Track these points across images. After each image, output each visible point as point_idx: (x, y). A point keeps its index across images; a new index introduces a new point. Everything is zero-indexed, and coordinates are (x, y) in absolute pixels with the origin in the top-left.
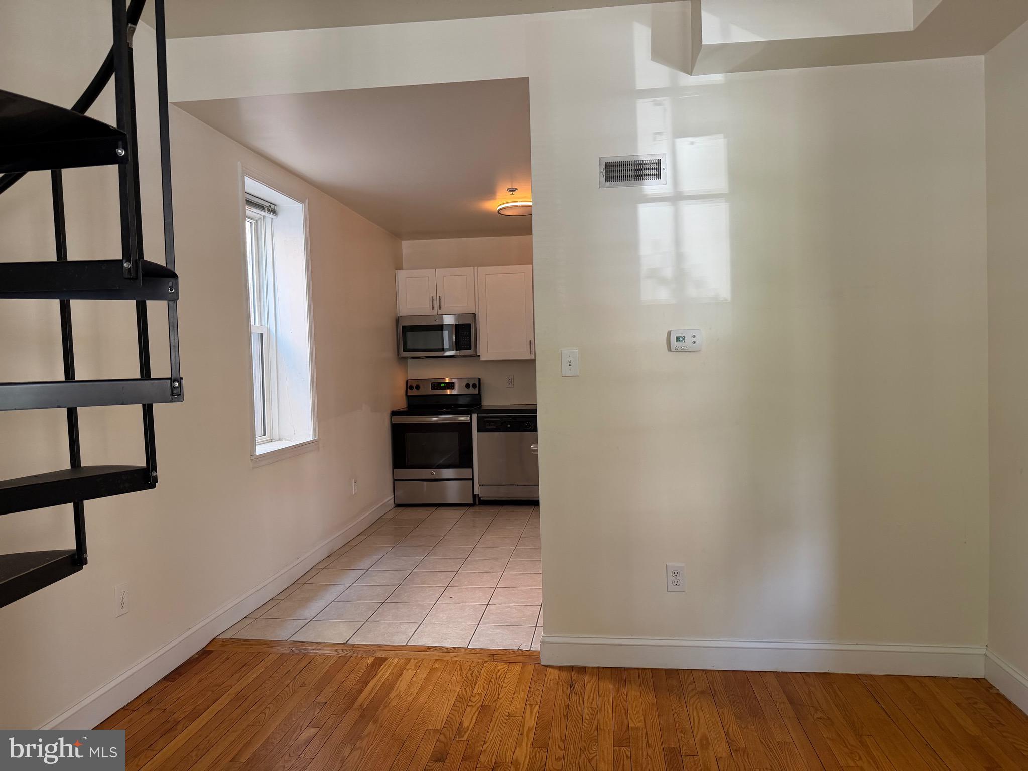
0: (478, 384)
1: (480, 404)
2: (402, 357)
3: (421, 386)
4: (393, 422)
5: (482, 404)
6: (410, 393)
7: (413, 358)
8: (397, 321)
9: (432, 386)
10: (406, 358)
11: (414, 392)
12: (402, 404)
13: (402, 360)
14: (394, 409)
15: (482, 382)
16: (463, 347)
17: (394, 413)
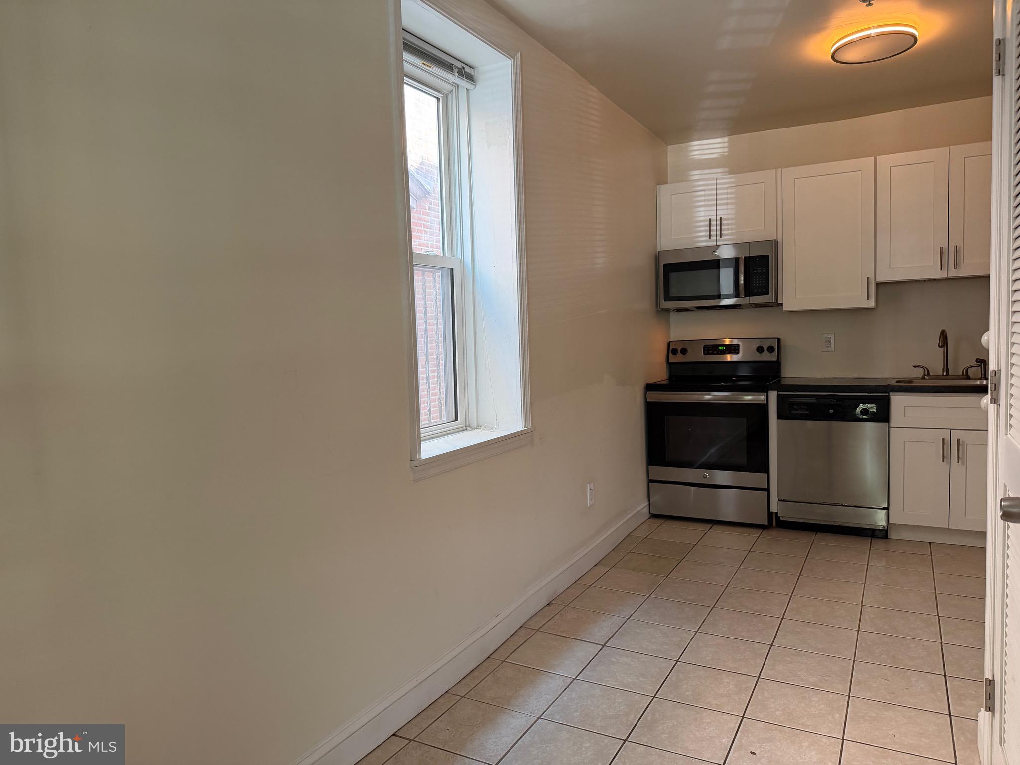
0: (777, 346)
1: (780, 376)
2: (662, 309)
3: (689, 351)
4: (648, 401)
5: (783, 376)
6: (673, 359)
7: (679, 310)
8: (657, 257)
9: (704, 350)
10: (668, 310)
11: (679, 358)
12: (661, 374)
13: (662, 313)
14: (650, 382)
15: (782, 343)
16: (755, 291)
17: (650, 388)
